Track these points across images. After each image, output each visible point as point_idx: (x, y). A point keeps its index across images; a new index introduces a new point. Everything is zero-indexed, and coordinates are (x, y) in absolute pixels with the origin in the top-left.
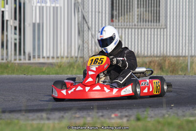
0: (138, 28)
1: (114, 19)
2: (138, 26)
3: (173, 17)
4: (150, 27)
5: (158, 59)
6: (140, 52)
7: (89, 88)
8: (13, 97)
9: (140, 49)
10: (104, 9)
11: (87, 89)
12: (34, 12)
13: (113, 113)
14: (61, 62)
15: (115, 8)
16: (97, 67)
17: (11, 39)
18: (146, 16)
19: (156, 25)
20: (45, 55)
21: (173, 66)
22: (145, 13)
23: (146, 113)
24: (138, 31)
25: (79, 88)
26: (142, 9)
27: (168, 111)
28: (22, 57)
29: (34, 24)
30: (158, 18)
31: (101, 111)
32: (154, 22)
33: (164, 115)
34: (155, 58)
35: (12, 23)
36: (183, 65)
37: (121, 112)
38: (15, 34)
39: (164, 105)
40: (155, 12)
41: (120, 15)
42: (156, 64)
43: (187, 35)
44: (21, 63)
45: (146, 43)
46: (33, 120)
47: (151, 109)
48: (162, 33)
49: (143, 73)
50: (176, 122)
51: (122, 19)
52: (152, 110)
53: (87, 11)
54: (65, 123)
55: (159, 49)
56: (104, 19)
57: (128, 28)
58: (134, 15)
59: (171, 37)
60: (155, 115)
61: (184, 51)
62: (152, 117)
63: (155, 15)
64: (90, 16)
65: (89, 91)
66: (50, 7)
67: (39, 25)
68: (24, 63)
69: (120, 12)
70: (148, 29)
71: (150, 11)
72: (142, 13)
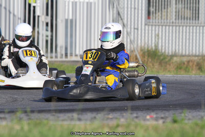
0: (176, 26)
1: (151, 16)
2: (175, 23)
5: (196, 58)
6: (177, 51)
9: (177, 47)
10: (140, 5)
12: (67, 7)
13: (148, 114)
15: (152, 4)
17: (43, 35)
18: (184, 13)
19: (195, 23)
20: (77, 53)
22: (183, 10)
23: (183, 115)
24: (176, 29)
26: (180, 6)
28: (54, 54)
29: (67, 21)
30: (197, 15)
31: (135, 112)
32: (193, 19)
33: (202, 117)
34: (194, 58)
35: (43, 19)
37: (156, 114)
38: (47, 30)
40: (194, 9)
41: (157, 11)
42: (195, 63)
44: (52, 61)
45: (184, 41)
46: (63, 120)
47: (189, 111)
48: (201, 31)
51: (159, 15)
52: (190, 112)
53: (122, 7)
54: (97, 124)
55: (197, 48)
56: (140, 15)
57: (166, 26)
58: (172, 12)
60: (193, 117)
62: (189, 119)
63: (194, 12)
64: (126, 12)
66: (83, 3)
67: (72, 21)
68: (55, 61)
69: (157, 8)
70: (186, 26)
71: (189, 8)
72: (180, 9)
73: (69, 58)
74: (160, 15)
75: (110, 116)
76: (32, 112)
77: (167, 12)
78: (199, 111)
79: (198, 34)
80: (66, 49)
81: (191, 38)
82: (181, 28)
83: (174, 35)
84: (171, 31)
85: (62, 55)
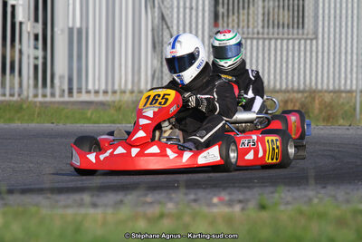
0: (264, 39)
1: (220, 21)
2: (263, 34)
3: (329, 17)
4: (286, 36)
5: (300, 95)
7: (138, 149)
8: (31, 165)
10: (201, 2)
11: (135, 151)
12: (71, 7)
13: (215, 195)
14: (120, 101)
15: (221, 0)
16: (156, 110)
17: (29, 57)
18: (278, 16)
19: (298, 34)
20: (90, 87)
21: (329, 108)
22: (276, 10)
23: (276, 195)
24: (264, 43)
25: (120, 150)
26: (271, 3)
27: (318, 193)
28: (48, 90)
29: (71, 30)
30: (301, 20)
31: (192, 191)
32: (293, 27)
33: (310, 200)
34: (295, 95)
35: (29, 28)
36: (347, 107)
37: (230, 194)
38: (36, 48)
39: (312, 181)
40: (296, 8)
41: (231, 14)
43: (355, 51)
44: (46, 102)
45: (278, 65)
46: (66, 207)
47: (287, 188)
48: (308, 48)
49: (251, 122)
50: (334, 212)
51: (233, 21)
52: (289, 191)
55: (302, 78)
57: (246, 39)
58: (257, 14)
59: (326, 54)
61: (349, 82)
62: (287, 203)
63: (296, 14)
64: (175, 15)
65: (138, 155)
67: (80, 31)
68: (51, 102)
69: (231, 7)
70: (282, 39)
71: (286, 8)
72: (271, 10)
73: (76, 97)
74: (236, 20)
75: (149, 199)
76: (11, 192)
77: (248, 14)
78: (305, 189)
79: (302, 54)
80: (70, 80)
81: (290, 60)
82: (273, 42)
83: (260, 55)
84: (255, 48)
85: (64, 91)
